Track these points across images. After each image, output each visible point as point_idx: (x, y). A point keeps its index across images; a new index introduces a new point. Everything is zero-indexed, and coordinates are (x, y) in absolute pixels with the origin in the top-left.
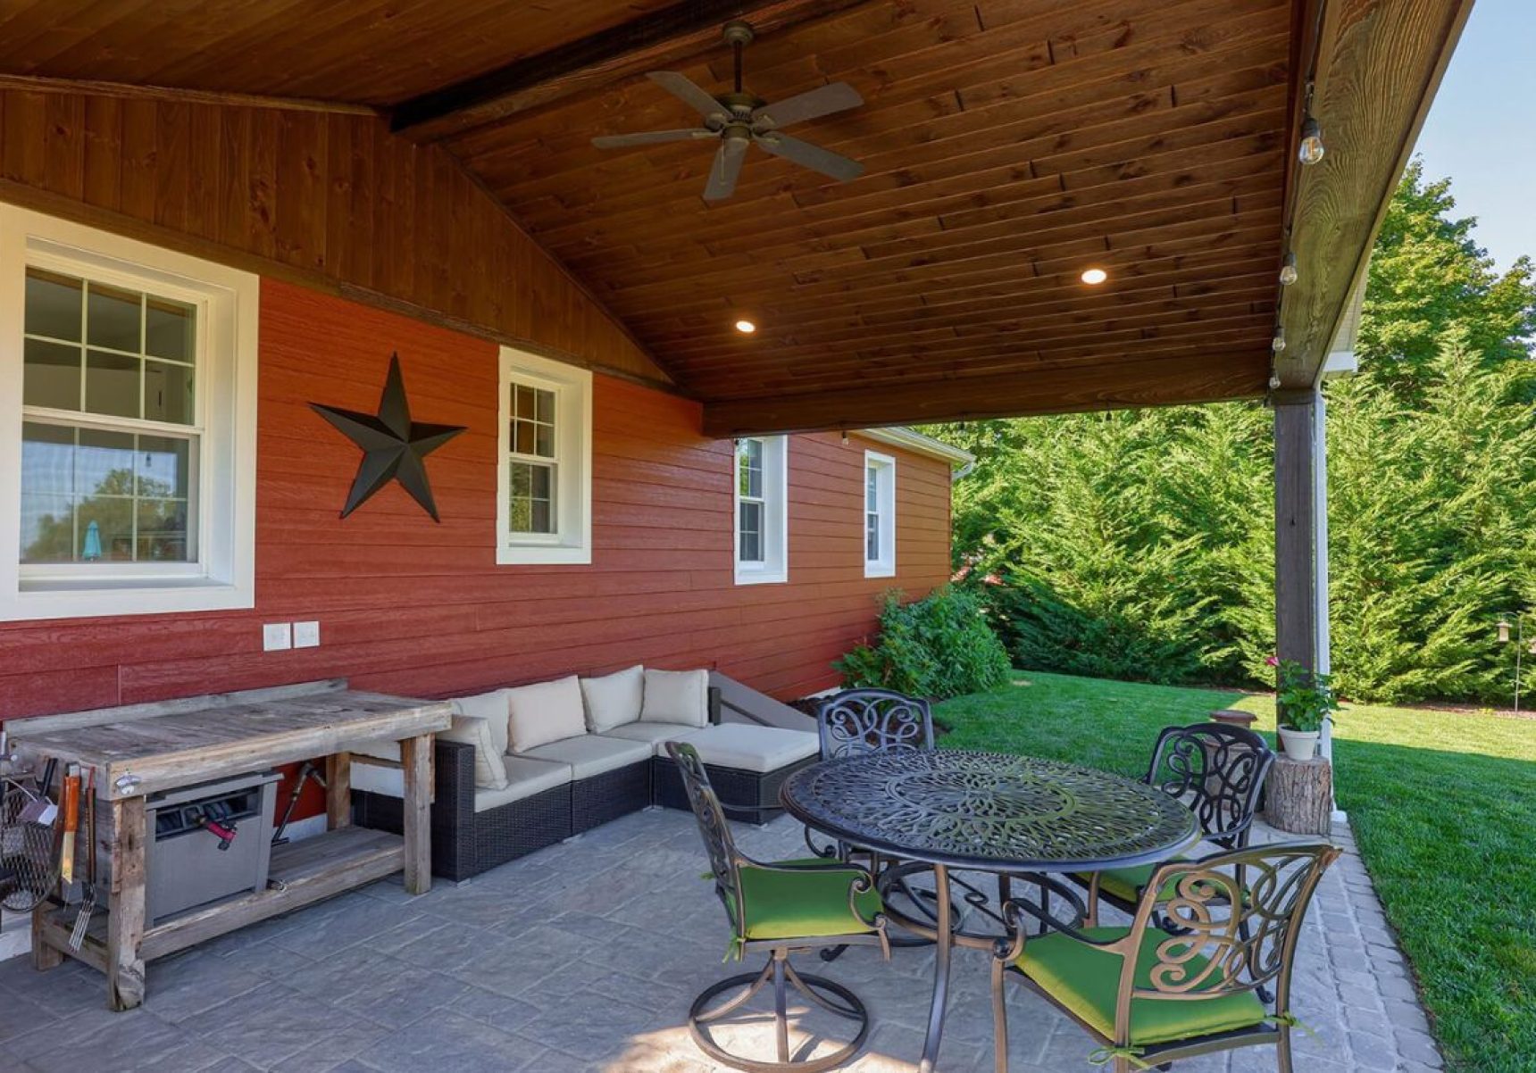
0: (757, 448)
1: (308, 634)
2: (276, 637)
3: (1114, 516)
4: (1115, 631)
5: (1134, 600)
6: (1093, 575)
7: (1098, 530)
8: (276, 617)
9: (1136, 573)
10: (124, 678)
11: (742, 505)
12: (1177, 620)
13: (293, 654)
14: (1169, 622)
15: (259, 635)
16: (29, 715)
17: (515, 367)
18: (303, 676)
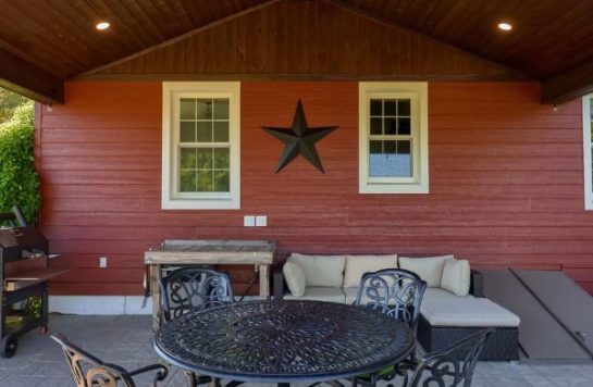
1: (262, 221)
2: (249, 221)
8: (249, 213)
10: (198, 231)
13: (256, 229)
15: (242, 220)
17: (370, 91)
18: (260, 238)
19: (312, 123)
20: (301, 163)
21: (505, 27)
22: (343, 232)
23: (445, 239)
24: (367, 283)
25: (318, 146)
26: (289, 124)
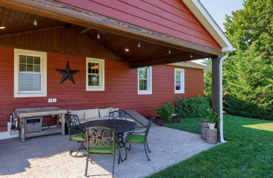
0: (146, 69)
1: (55, 100)
2: (50, 101)
3: (251, 80)
4: (250, 106)
5: (255, 99)
6: (245, 93)
7: (247, 83)
8: (50, 98)
9: (255, 93)
10: (30, 105)
11: (140, 80)
12: (266, 104)
13: (52, 103)
14: (263, 105)
15: (48, 100)
16: (19, 108)
17: (89, 60)
18: (54, 106)
19: (72, 68)
20: (68, 81)
21: (127, 50)
22: (81, 103)
23: (108, 103)
24: (111, 115)
25: (74, 76)
26: (64, 68)
